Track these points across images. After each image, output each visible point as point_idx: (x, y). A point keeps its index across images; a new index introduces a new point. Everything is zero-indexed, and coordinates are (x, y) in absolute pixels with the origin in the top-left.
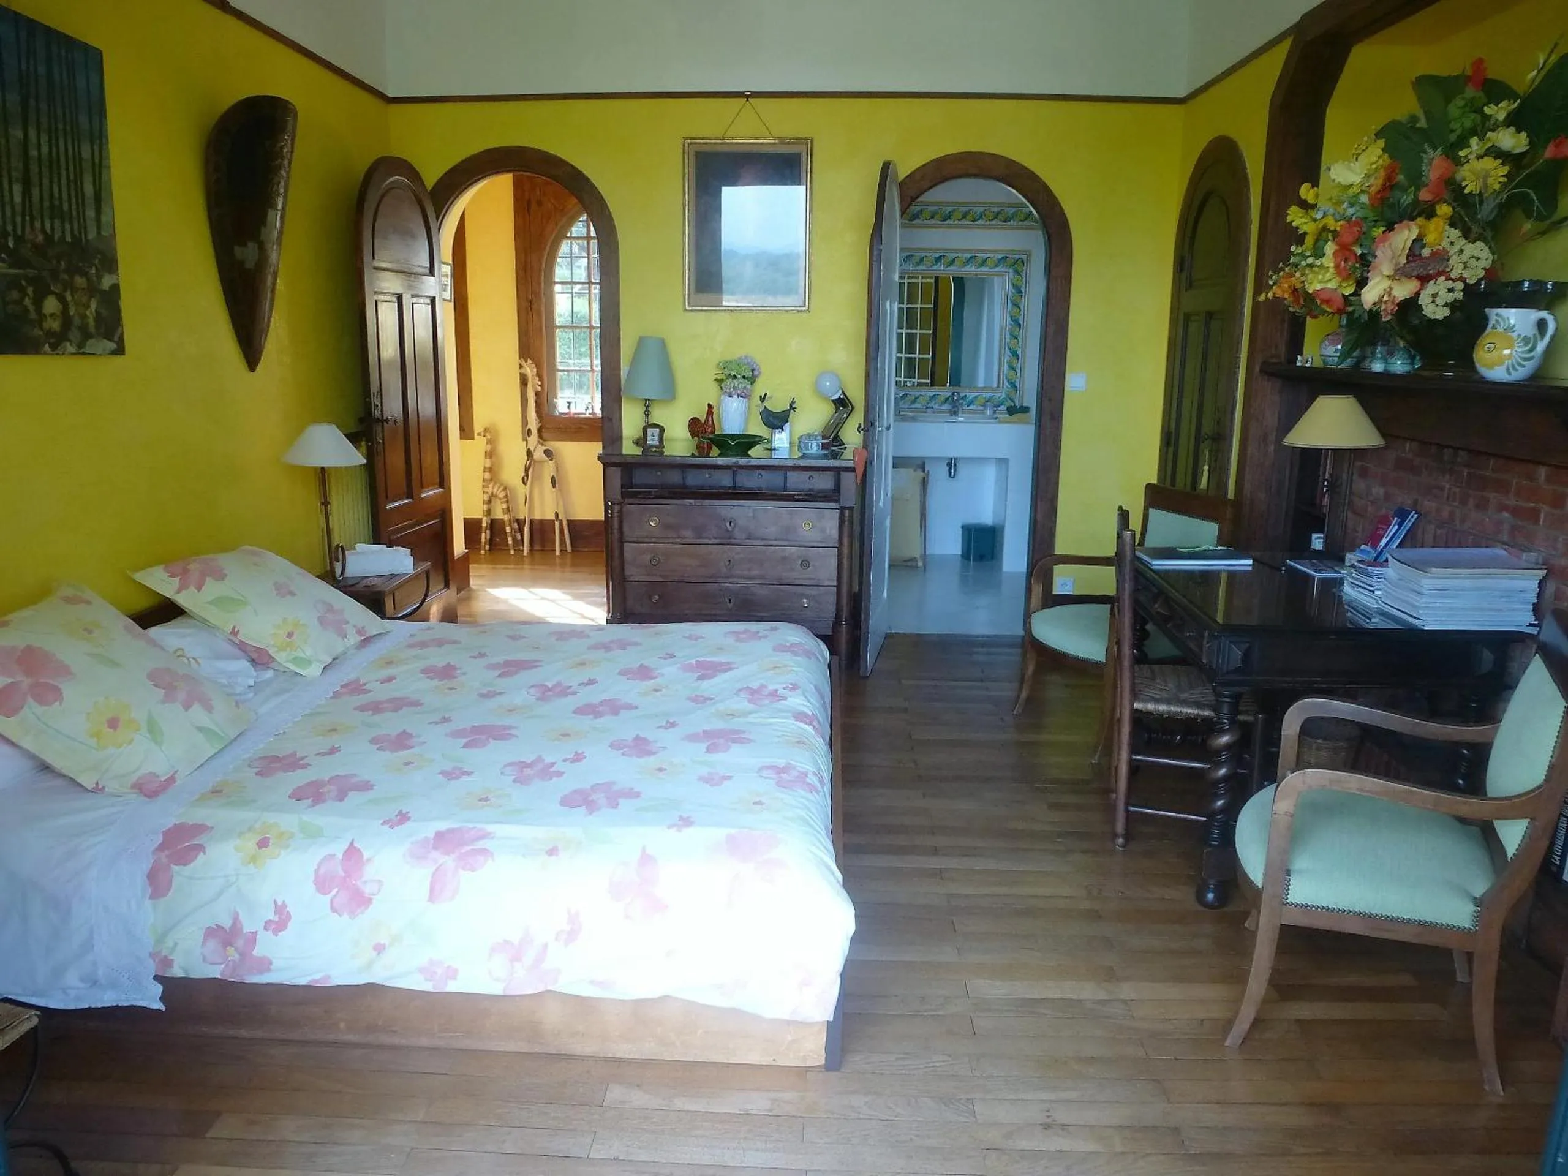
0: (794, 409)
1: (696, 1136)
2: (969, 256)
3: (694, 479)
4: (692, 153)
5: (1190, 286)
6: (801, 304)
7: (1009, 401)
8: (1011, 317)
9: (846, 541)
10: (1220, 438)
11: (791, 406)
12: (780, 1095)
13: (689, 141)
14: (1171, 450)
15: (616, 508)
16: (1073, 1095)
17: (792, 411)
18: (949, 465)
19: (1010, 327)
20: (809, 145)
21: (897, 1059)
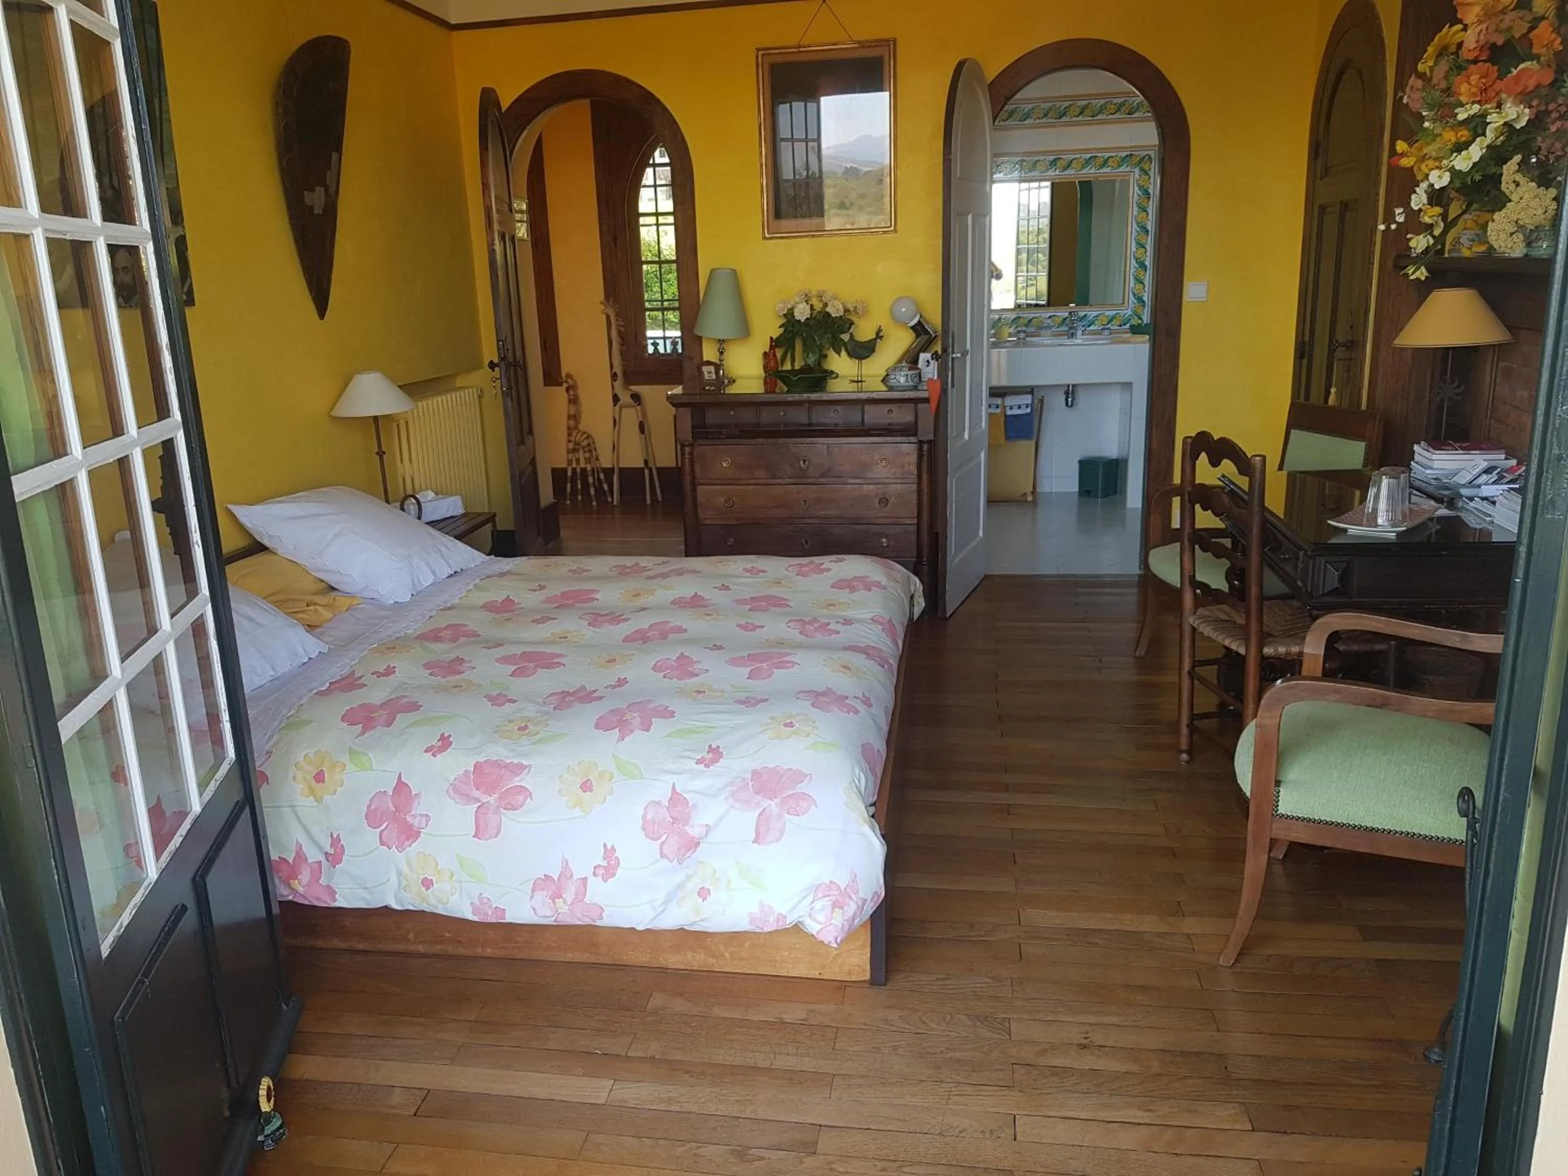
0: (881, 337)
1: (731, 1041)
2: (1088, 156)
3: (767, 417)
4: (766, 66)
5: (1326, 172)
6: (888, 225)
7: (1136, 318)
8: (1138, 223)
9: (925, 476)
10: (1354, 345)
11: (877, 334)
12: (817, 1007)
13: (764, 51)
14: (1305, 361)
15: (687, 449)
16: (1115, 1020)
17: (879, 340)
18: (1067, 393)
19: (1136, 234)
20: (892, 46)
21: (938, 980)
